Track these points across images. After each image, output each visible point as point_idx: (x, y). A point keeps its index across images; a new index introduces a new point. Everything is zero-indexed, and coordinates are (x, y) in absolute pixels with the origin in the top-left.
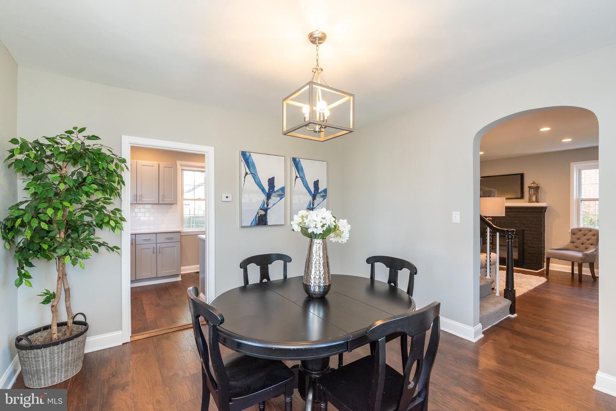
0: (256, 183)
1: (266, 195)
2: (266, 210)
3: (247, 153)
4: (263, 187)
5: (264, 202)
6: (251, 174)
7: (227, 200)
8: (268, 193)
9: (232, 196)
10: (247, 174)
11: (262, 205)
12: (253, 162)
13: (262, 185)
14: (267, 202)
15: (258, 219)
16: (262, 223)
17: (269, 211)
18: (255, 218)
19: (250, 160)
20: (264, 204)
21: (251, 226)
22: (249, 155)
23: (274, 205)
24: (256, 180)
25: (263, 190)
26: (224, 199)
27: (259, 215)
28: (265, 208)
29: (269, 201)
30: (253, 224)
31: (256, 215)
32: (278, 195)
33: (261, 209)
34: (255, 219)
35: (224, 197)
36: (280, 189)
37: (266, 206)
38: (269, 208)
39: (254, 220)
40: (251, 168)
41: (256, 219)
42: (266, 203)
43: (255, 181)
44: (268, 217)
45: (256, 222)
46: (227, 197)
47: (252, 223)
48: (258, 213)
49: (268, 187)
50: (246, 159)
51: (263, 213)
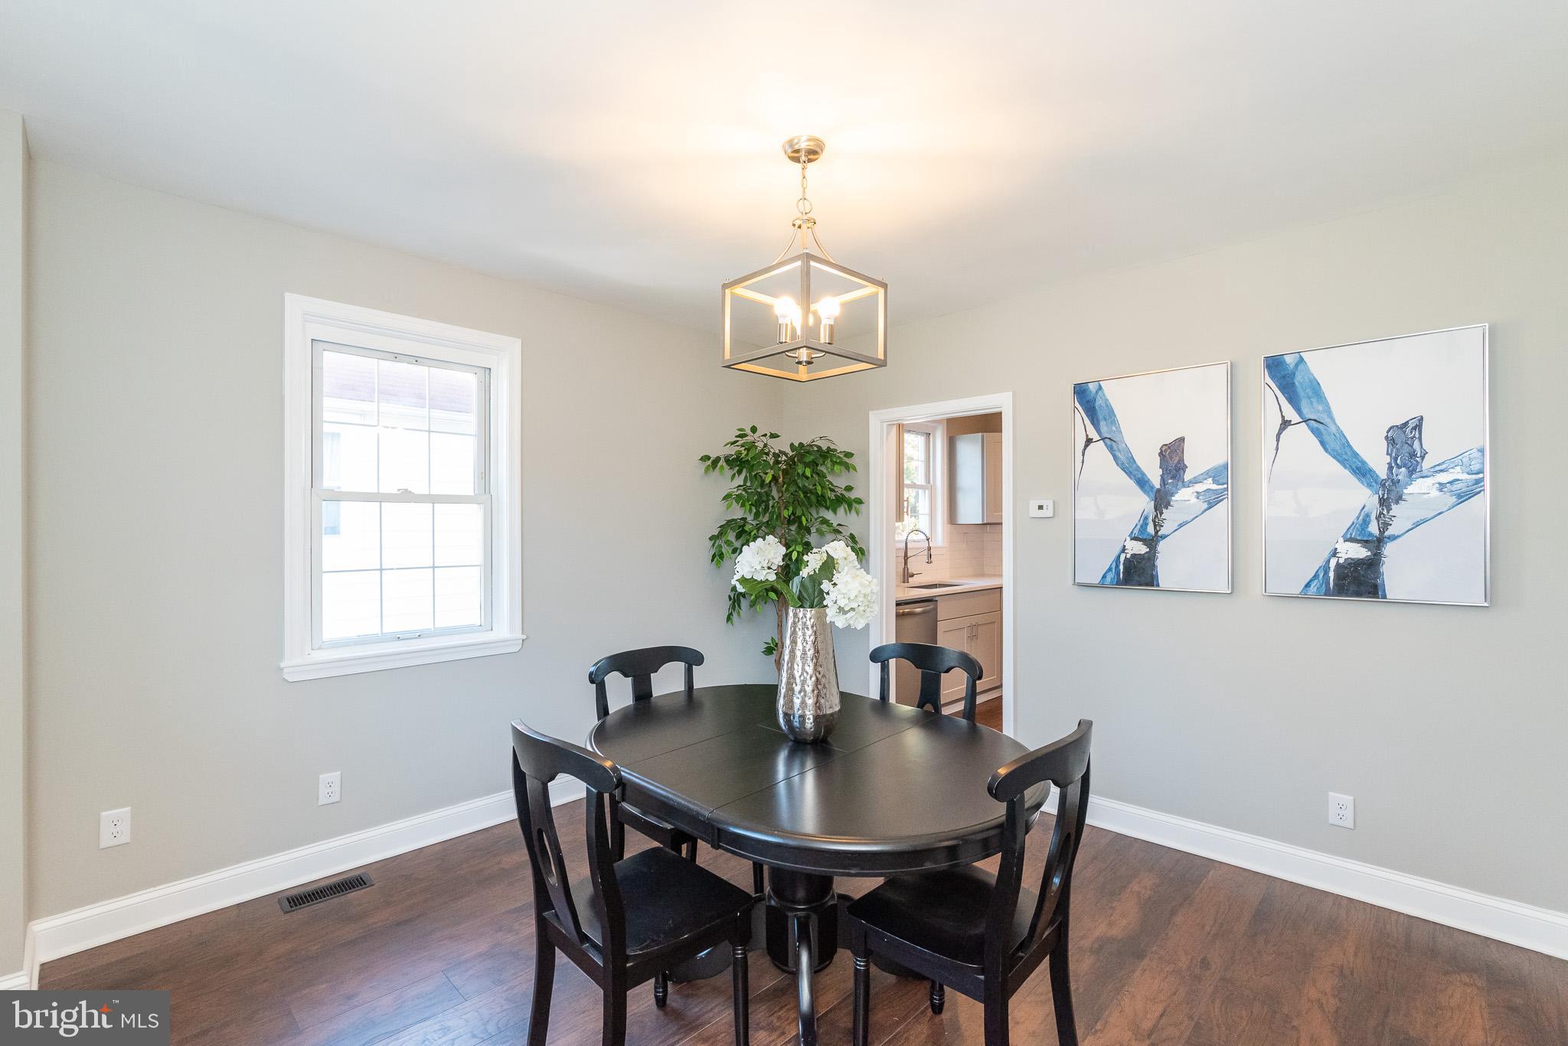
0: (1117, 464)
1: (1153, 496)
2: (1152, 542)
3: (1091, 386)
4: (1143, 474)
5: (1146, 518)
6: (1103, 439)
7: (1041, 514)
8: (1158, 491)
9: (1054, 502)
10: (1089, 441)
11: (1139, 526)
12: (1107, 406)
13: (1138, 468)
14: (1156, 516)
15: (1125, 568)
16: (1136, 578)
17: (1162, 546)
18: (1114, 564)
19: (1099, 402)
20: (1147, 524)
21: (1101, 586)
22: (1097, 387)
23: (1181, 526)
24: (1118, 454)
25: (1142, 482)
26: (1035, 512)
27: (1128, 556)
28: (1149, 534)
29: (1161, 513)
30: (1108, 579)
31: (1119, 556)
32: (1197, 493)
33: (1135, 539)
34: (1114, 566)
35: (1034, 505)
36: (1207, 474)
37: (1151, 529)
38: (1164, 537)
39: (1110, 569)
40: (1102, 424)
41: (1117, 566)
42: (1154, 521)
43: (1115, 458)
44: (1158, 563)
45: (1118, 574)
46: (1041, 507)
47: (1104, 577)
48: (1124, 550)
49: (1160, 472)
50: (1088, 402)
51: (1141, 549)
